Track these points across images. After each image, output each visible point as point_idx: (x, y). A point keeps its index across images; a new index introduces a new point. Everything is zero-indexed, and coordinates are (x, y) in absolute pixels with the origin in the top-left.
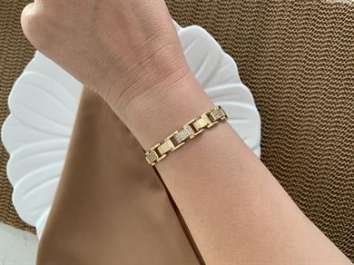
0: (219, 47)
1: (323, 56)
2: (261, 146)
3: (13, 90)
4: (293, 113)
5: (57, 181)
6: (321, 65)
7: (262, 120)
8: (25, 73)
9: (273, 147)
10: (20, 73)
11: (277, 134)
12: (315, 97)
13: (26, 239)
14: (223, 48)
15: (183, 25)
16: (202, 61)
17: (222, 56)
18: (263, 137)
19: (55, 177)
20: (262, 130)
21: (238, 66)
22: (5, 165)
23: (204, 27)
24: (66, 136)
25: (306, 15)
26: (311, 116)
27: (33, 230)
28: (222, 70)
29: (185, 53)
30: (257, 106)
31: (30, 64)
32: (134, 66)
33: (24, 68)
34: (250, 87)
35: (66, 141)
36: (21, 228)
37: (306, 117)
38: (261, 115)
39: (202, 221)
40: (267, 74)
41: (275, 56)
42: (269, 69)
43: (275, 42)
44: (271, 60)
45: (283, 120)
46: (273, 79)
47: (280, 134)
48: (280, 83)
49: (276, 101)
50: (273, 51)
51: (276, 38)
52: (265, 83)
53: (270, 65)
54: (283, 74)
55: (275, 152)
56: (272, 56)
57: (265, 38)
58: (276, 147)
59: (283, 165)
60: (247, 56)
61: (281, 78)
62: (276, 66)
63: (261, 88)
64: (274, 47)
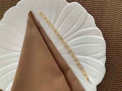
2: (106, 55)
4: (119, 40)
5: (16, 70)
7: (106, 44)
15: (69, 2)
16: (78, 18)
17: (87, 15)
19: (16, 68)
23: (79, 3)
28: (87, 21)
30: (104, 37)
40: (107, 23)
41: (110, 15)
42: (107, 21)
43: (110, 9)
44: (108, 17)
45: (114, 43)
46: (109, 25)
47: (113, 49)
48: (113, 27)
49: (111, 35)
50: (109, 13)
51: (111, 7)
52: (106, 27)
53: (108, 19)
54: (114, 23)
55: (111, 57)
56: (109, 15)
57: (106, 7)
58: (111, 55)
59: (115, 63)
60: (97, 15)
61: (113, 25)
62: (111, 19)
63: (104, 29)
64: (110, 11)
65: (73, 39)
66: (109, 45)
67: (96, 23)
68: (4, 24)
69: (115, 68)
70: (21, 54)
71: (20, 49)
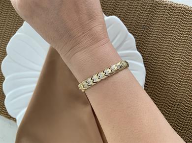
0: (126, 29)
1: (184, 39)
2: (145, 86)
3: (10, 42)
4: (164, 70)
5: (32, 94)
6: (182, 45)
7: (146, 72)
9: (152, 88)
10: (14, 33)
11: (154, 80)
12: (178, 62)
13: (11, 124)
14: (128, 30)
15: (108, 15)
17: (127, 34)
18: (146, 81)
19: (32, 91)
20: (146, 78)
21: (136, 41)
22: (2, 83)
23: (118, 17)
24: (38, 71)
25: (177, 15)
26: (174, 72)
27: (15, 120)
28: (127, 42)
29: (108, 30)
30: (144, 64)
31: (20, 28)
32: (80, 34)
33: (17, 30)
34: (141, 53)
35: (38, 73)
36: (9, 118)
37: (171, 73)
38: (146, 69)
39: (113, 127)
40: (152, 47)
41: (157, 37)
42: (153, 44)
43: (158, 29)
45: (158, 73)
46: (155, 50)
48: (159, 52)
49: (155, 62)
50: (156, 34)
51: (159, 27)
52: (150, 52)
53: (154, 42)
54: (160, 47)
56: (155, 37)
57: (153, 26)
60: (141, 35)
61: (160, 50)
62: (157, 42)
64: (157, 32)
66: (151, 75)
67: (136, 45)
68: (23, 34)
70: (41, 73)
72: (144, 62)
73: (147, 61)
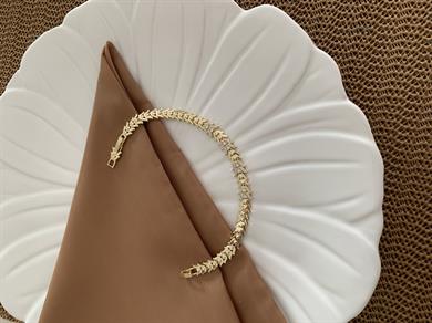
0: (309, 39)
8: (7, 90)
14: (315, 41)
15: (246, 6)
17: (312, 53)
23: (283, 8)
24: (69, 186)
30: (376, 138)
34: (361, 106)
40: (392, 83)
41: (407, 52)
42: (395, 75)
43: (407, 27)
44: (399, 59)
45: (421, 162)
46: (403, 92)
47: (415, 186)
48: (416, 98)
49: (408, 130)
50: (403, 43)
51: (409, 19)
52: (389, 99)
53: (397, 67)
54: (420, 82)
55: (406, 217)
56: (401, 51)
57: (388, 21)
58: (408, 209)
59: (421, 240)
60: (355, 53)
61: (418, 90)
62: (409, 68)
63: (380, 108)
64: (405, 35)
65: (261, 143)
66: (398, 169)
67: (345, 84)
68: (21, 90)
69: (424, 258)
71: (73, 176)
72: (373, 131)
73: (381, 130)
